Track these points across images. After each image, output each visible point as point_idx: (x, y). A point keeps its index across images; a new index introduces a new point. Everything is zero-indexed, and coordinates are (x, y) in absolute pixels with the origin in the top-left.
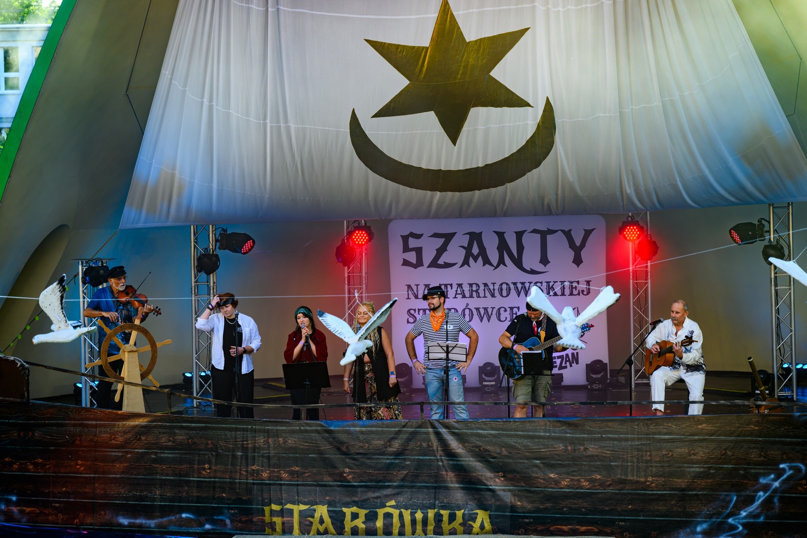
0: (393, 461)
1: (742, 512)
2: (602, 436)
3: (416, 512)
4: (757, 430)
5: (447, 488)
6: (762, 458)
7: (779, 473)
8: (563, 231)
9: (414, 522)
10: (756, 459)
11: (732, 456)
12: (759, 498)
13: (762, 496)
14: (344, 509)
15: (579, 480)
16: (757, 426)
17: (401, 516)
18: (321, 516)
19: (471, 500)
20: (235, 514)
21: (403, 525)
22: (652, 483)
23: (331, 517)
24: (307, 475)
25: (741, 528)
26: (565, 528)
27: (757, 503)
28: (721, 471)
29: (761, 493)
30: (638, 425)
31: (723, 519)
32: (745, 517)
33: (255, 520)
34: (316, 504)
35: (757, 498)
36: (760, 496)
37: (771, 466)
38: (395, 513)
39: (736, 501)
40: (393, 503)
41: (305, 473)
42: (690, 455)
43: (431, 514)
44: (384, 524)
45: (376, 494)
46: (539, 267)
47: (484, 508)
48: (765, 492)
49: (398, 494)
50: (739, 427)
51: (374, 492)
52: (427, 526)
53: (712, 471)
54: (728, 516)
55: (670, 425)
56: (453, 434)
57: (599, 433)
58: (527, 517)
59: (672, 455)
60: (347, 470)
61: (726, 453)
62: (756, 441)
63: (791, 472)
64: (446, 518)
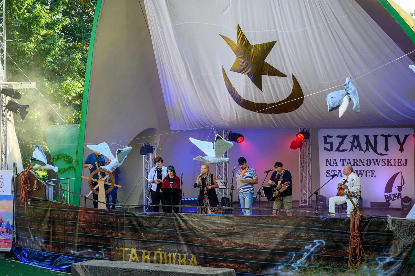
0: (160, 231)
1: (297, 261)
2: (240, 224)
3: (169, 254)
4: (304, 224)
5: (180, 244)
6: (306, 237)
7: (314, 244)
8: (395, 135)
9: (168, 258)
10: (303, 237)
11: (293, 235)
12: (305, 255)
13: (306, 254)
14: (142, 251)
15: (230, 243)
16: (304, 222)
17: (163, 255)
18: (134, 253)
19: (189, 249)
20: (105, 250)
21: (164, 259)
22: (260, 246)
23: (137, 254)
24: (128, 235)
25: (297, 269)
26: (225, 264)
27: (304, 258)
28: (289, 242)
29: (306, 253)
30: (255, 219)
31: (290, 264)
32: (299, 264)
33: (112, 253)
34: (132, 248)
35: (304, 255)
36: (305, 254)
37: (310, 240)
38: (161, 253)
39: (295, 256)
40: (160, 249)
41: (127, 234)
42: (276, 234)
43: (174, 255)
44: (157, 258)
45: (154, 245)
46: (384, 152)
47: (194, 253)
48: (308, 253)
49: (162, 245)
50: (297, 222)
51: (153, 244)
52: (172, 260)
53: (284, 242)
54: (292, 263)
55: (268, 219)
56: (182, 220)
57: (239, 222)
58: (210, 259)
59: (269, 234)
60: (142, 234)
61: (291, 234)
62: (304, 229)
63: (319, 244)
64: (180, 257)
